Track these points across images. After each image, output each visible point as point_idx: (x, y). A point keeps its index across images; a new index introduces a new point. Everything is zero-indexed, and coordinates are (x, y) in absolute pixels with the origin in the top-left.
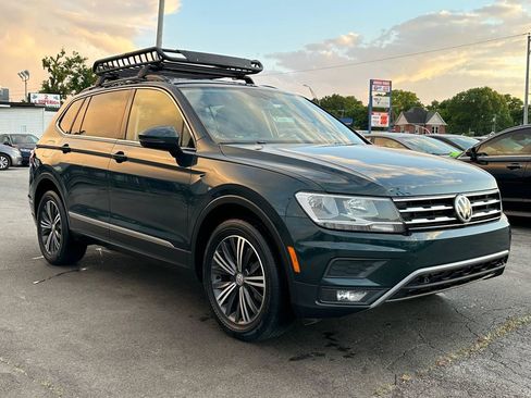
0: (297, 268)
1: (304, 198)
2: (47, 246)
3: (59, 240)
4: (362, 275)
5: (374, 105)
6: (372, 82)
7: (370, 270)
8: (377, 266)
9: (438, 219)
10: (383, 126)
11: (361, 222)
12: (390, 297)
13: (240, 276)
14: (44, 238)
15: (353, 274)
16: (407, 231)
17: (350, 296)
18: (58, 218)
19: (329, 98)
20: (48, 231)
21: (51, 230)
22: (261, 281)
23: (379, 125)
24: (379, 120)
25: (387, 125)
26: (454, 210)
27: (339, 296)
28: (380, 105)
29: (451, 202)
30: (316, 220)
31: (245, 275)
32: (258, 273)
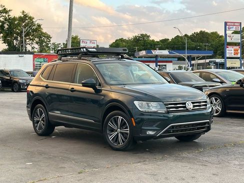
0: (134, 125)
1: (136, 103)
2: (37, 128)
3: (44, 125)
4: (154, 126)
5: (228, 41)
6: (226, 24)
7: (156, 124)
8: (159, 123)
9: (179, 109)
10: (236, 56)
11: (154, 110)
12: (162, 133)
13: (119, 130)
14: (36, 125)
15: (151, 126)
16: (168, 112)
17: (151, 133)
18: (44, 115)
19: (197, 34)
20: (38, 122)
21: (39, 121)
22: (128, 131)
23: (233, 56)
24: (233, 52)
25: (239, 56)
26: (185, 106)
27: (147, 133)
28: (233, 41)
29: (185, 104)
30: (140, 109)
31: (121, 129)
32: (126, 128)
